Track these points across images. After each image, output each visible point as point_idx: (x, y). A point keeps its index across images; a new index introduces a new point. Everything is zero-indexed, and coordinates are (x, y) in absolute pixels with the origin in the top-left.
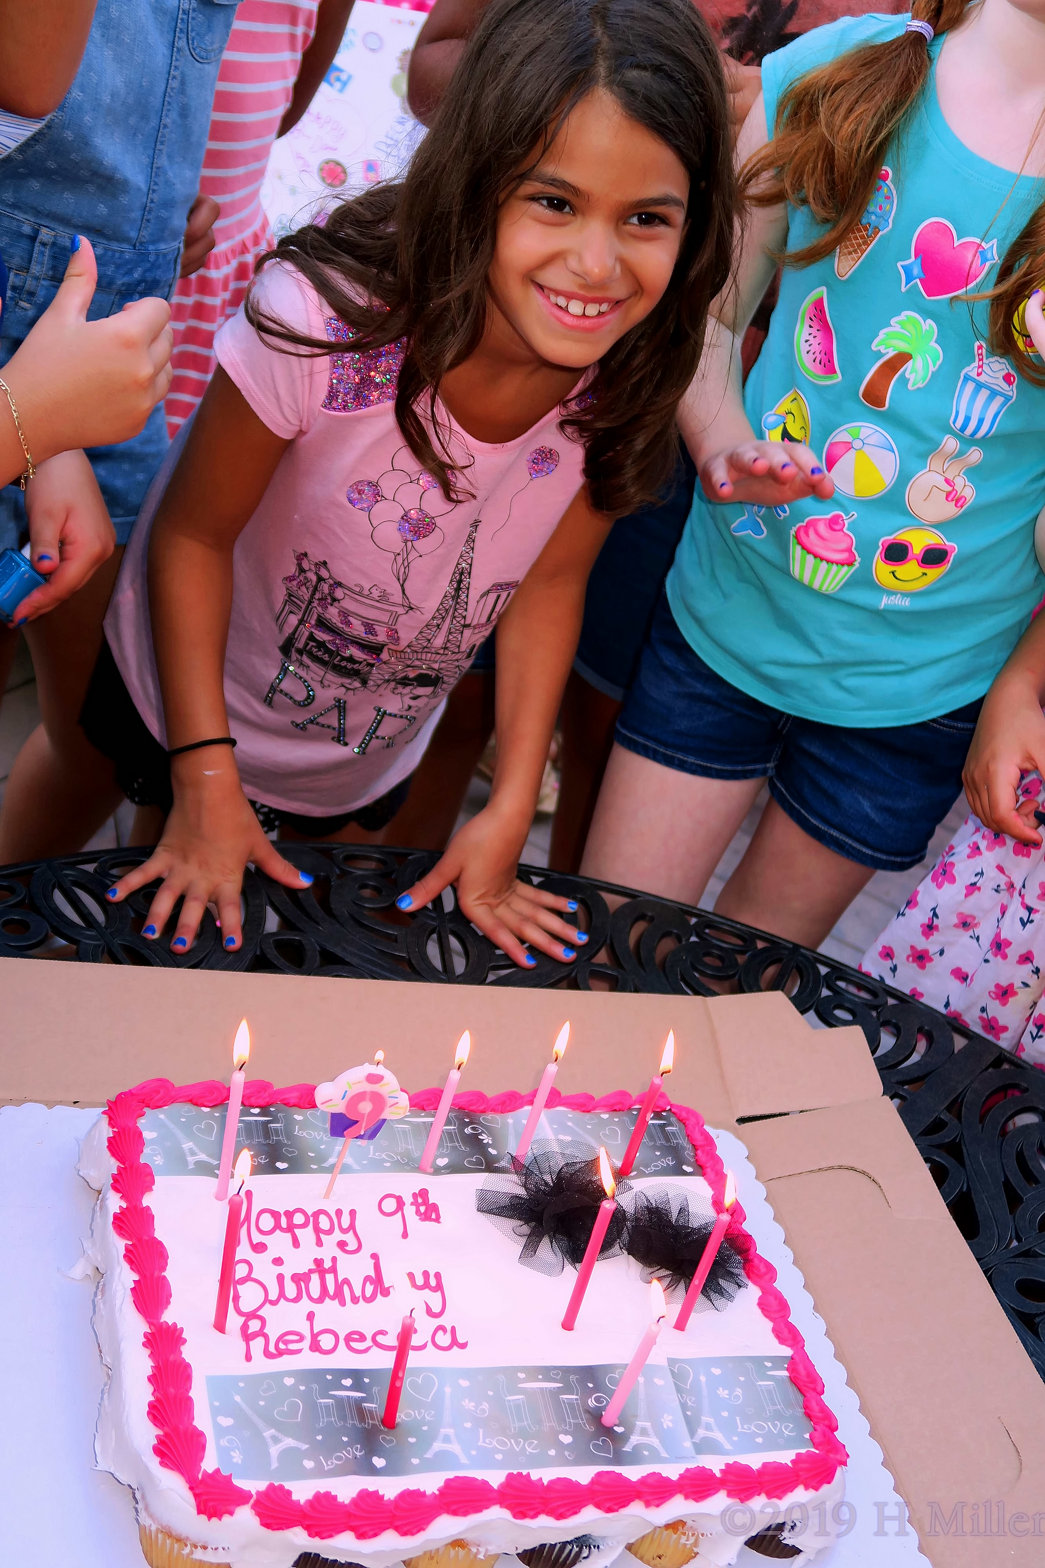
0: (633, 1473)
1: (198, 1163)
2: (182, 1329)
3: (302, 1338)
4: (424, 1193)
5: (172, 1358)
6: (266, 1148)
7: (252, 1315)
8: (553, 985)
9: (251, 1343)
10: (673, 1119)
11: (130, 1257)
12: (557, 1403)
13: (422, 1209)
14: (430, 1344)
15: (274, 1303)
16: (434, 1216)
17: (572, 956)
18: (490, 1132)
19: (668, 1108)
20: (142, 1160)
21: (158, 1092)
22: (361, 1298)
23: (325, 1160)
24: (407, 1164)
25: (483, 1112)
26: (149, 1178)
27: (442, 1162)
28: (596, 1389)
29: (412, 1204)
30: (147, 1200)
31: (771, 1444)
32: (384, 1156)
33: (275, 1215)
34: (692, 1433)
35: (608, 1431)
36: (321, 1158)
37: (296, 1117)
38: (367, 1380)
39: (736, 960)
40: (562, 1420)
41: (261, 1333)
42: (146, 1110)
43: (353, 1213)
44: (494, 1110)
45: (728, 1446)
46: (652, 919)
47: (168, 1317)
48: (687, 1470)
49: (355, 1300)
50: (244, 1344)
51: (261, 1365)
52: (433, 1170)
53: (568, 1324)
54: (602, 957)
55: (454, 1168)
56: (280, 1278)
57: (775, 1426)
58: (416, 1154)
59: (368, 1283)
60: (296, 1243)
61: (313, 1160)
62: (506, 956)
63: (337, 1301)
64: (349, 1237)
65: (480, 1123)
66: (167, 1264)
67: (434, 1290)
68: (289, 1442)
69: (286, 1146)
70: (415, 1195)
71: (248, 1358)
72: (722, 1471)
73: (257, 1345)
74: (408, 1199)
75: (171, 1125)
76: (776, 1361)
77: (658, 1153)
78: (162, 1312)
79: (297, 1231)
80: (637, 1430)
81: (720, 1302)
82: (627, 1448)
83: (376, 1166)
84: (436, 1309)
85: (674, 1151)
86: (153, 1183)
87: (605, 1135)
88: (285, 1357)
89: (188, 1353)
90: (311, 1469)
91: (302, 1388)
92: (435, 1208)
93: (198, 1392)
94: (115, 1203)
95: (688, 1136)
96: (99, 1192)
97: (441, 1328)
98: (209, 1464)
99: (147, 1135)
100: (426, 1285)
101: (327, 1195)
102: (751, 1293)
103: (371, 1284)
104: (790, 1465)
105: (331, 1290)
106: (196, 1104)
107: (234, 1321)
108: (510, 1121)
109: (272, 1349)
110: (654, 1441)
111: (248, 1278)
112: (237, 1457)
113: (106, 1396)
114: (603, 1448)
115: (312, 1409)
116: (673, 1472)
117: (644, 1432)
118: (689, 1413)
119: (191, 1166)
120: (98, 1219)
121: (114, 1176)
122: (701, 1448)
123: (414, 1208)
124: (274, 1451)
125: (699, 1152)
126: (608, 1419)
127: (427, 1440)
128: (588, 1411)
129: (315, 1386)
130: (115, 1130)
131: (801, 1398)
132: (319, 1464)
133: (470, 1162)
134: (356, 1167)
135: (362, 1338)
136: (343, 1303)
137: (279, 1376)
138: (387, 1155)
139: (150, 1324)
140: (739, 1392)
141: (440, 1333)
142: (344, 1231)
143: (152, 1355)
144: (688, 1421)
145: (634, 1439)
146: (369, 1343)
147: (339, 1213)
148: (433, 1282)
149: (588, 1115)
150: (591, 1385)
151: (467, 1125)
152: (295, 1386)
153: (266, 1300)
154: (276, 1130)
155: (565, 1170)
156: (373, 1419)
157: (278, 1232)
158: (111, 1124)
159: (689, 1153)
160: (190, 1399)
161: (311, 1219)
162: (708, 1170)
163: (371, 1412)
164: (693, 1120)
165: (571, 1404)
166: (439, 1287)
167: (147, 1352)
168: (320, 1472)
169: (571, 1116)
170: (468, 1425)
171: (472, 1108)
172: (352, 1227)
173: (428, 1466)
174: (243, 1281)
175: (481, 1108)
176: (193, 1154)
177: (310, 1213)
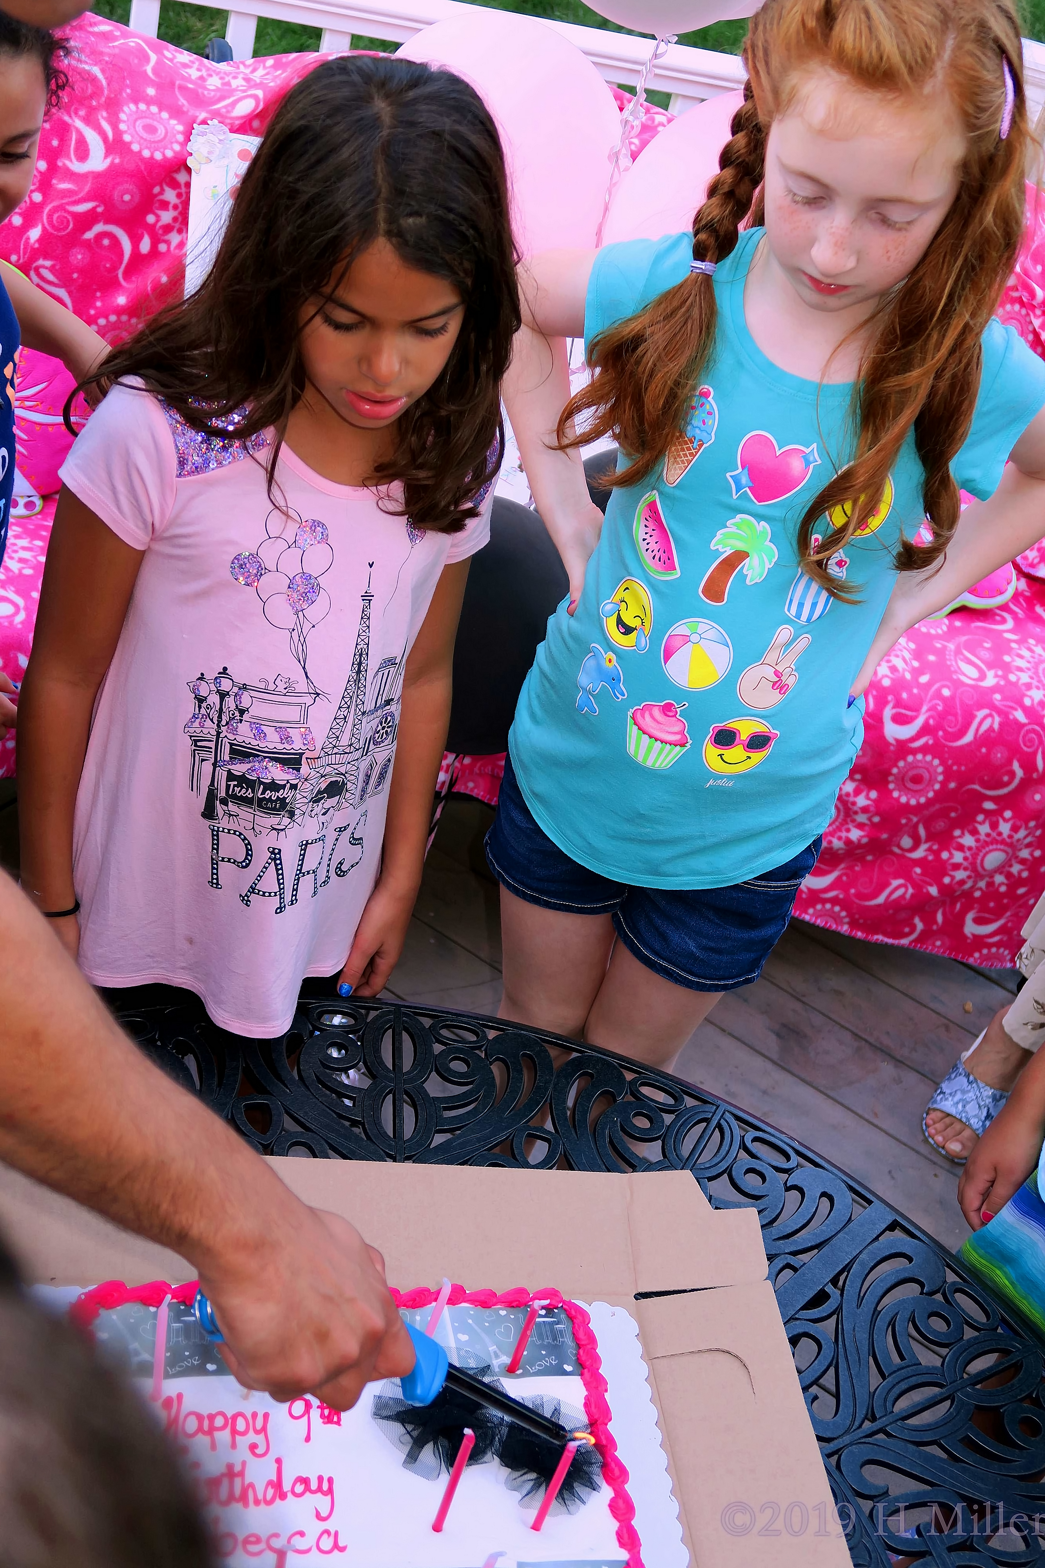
1: (140, 1364)
6: (200, 1349)
10: (563, 1317)
14: (314, 1548)
16: (335, 1419)
19: (561, 1306)
21: (113, 1294)
22: (262, 1501)
33: (200, 1417)
42: (102, 1310)
43: (266, 1416)
44: (405, 1306)
49: (257, 1502)
53: (438, 1526)
59: (269, 1487)
67: (325, 1493)
75: (121, 1326)
76: (612, 1565)
77: (544, 1352)
79: (216, 1434)
81: (573, 1505)
84: (325, 1513)
85: (557, 1350)
87: (500, 1335)
95: (574, 1334)
97: (328, 1532)
100: (319, 1489)
101: (246, 1397)
102: (605, 1492)
103: (272, 1487)
106: (144, 1304)
108: (418, 1315)
119: (134, 1367)
125: (581, 1353)
135: (258, 1540)
141: (325, 1536)
142: (257, 1432)
146: (263, 1545)
147: (255, 1415)
148: (325, 1486)
149: (487, 1312)
159: (572, 1351)
161: (230, 1421)
162: (586, 1369)
164: (580, 1318)
166: (330, 1491)
169: (472, 1313)
172: (264, 1429)
176: (137, 1354)
177: (229, 1415)
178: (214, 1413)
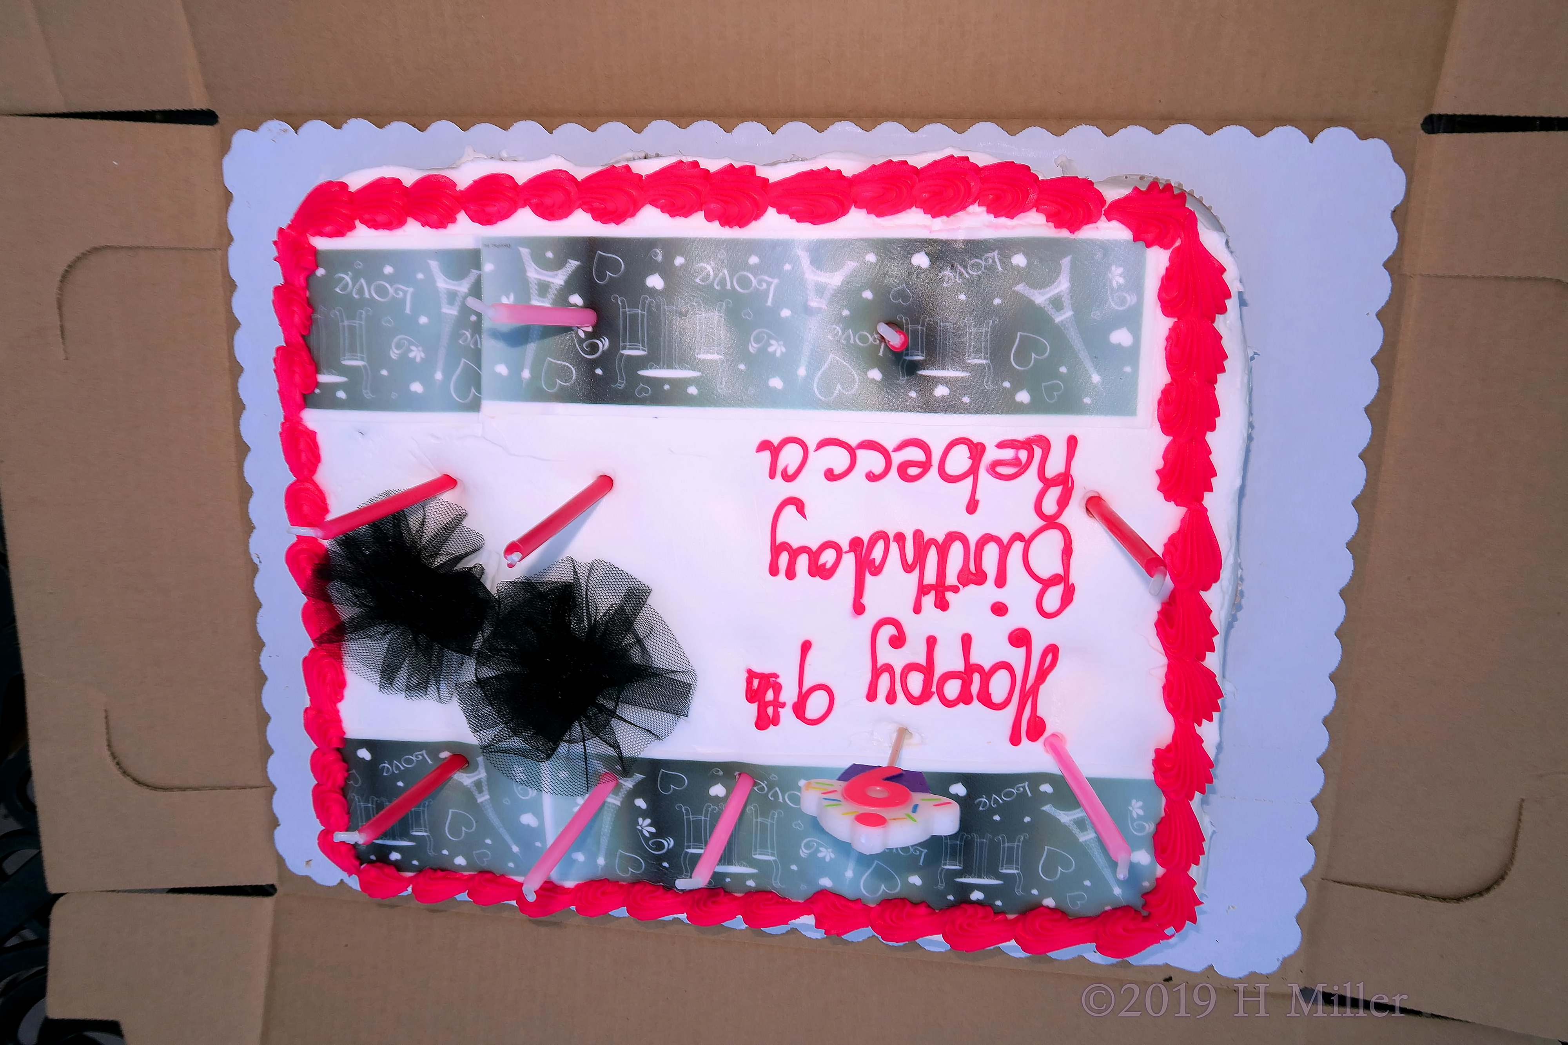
0: (580, 223)
1: (1075, 804)
2: (1159, 489)
3: (993, 469)
11: (1204, 632)
12: (653, 343)
13: (770, 696)
14: (812, 446)
15: (1017, 537)
16: (756, 682)
18: (636, 840)
21: (1120, 932)
22: (892, 539)
26: (1161, 771)
27: (718, 787)
28: (593, 366)
29: (783, 705)
30: (1167, 729)
33: (986, 699)
34: (477, 287)
35: (593, 299)
40: (653, 313)
42: (1139, 901)
43: (871, 699)
44: (620, 883)
47: (1173, 516)
48: (503, 221)
49: (902, 538)
51: (1057, 429)
52: (735, 774)
53: (600, 489)
55: (705, 774)
56: (1001, 581)
59: (877, 562)
60: (966, 641)
63: (928, 537)
64: (885, 651)
65: (648, 858)
67: (784, 546)
68: (1039, 298)
70: (775, 719)
71: (1072, 445)
72: (454, 219)
73: (1054, 467)
75: (1107, 874)
76: (328, 401)
77: (400, 785)
78: (1181, 524)
79: (961, 666)
82: (573, 264)
84: (789, 512)
86: (1156, 762)
88: (1022, 438)
89: (1157, 447)
90: (1017, 253)
91: (1006, 385)
92: (752, 696)
94: (1212, 735)
95: (348, 813)
97: (788, 478)
98: (1160, 259)
99: (1145, 854)
100: (795, 554)
101: (902, 730)
103: (873, 562)
104: (359, 224)
105: (932, 556)
106: (1060, 911)
108: (601, 861)
109: (1038, 454)
110: (534, 273)
111: (1046, 585)
112: (1117, 273)
116: (522, 220)
123: (783, 698)
124: (1062, 287)
125: (341, 784)
126: (588, 318)
127: (847, 293)
128: (612, 331)
130: (1186, 870)
131: (313, 337)
132: (1005, 260)
133: (680, 782)
136: (920, 536)
137: (1035, 407)
139: (1201, 508)
140: (395, 354)
141: (792, 471)
142: (889, 668)
146: (898, 459)
147: (891, 698)
148: (784, 560)
151: (668, 855)
152: (1015, 388)
153: (1028, 543)
157: (988, 667)
158: (1192, 884)
161: (934, 688)
162: (336, 747)
165: (634, 340)
166: (777, 549)
168: (1006, 247)
169: (510, 864)
170: (785, 314)
172: (876, 670)
173: (856, 250)
177: (935, 699)
178: (961, 705)
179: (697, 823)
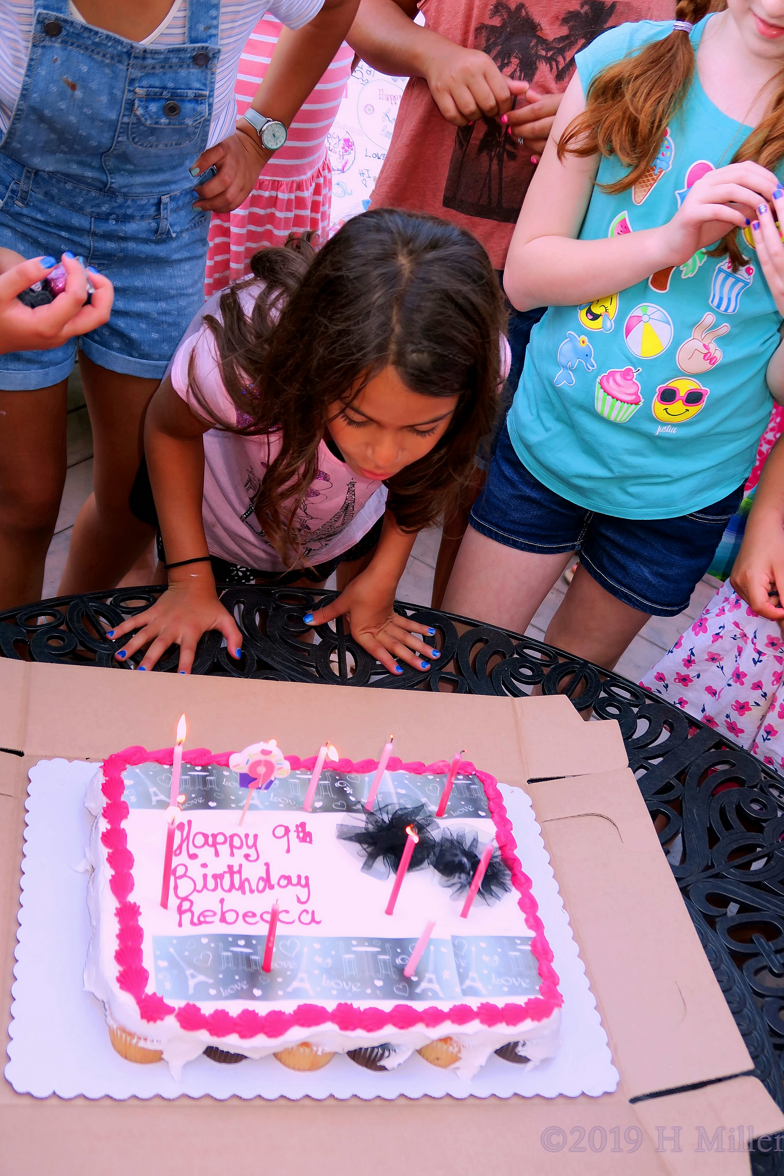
0: (419, 1006)
1: (158, 801)
2: (139, 907)
3: (215, 914)
4: (303, 825)
5: (131, 923)
6: (203, 793)
7: (186, 899)
8: (411, 687)
9: (183, 916)
10: (476, 780)
11: (112, 860)
12: (376, 961)
13: (301, 835)
14: (297, 921)
15: (199, 892)
16: (308, 839)
17: (428, 666)
18: (352, 786)
19: (474, 773)
20: (123, 798)
21: (135, 755)
22: (256, 891)
23: (241, 802)
24: (295, 805)
25: (350, 772)
26: (125, 810)
27: (319, 804)
28: (402, 953)
29: (295, 831)
30: (124, 824)
31: (514, 991)
32: (280, 800)
33: (206, 836)
34: (462, 982)
35: (408, 980)
36: (238, 801)
37: (225, 773)
38: (254, 942)
39: (542, 671)
40: (377, 971)
41: (190, 910)
42: (128, 766)
43: (256, 837)
44: (357, 771)
45: (484, 992)
46: (486, 642)
47: (131, 898)
48: (455, 1006)
49: (252, 891)
50: (178, 917)
51: (188, 930)
52: (311, 810)
53: (389, 911)
54: (450, 667)
55: (326, 809)
56: (205, 876)
57: (517, 980)
58: (302, 799)
59: (261, 881)
60: (217, 854)
61: (233, 801)
62: (382, 666)
63: (240, 892)
64: (252, 852)
65: (346, 780)
66: (133, 865)
67: (304, 886)
68: (201, 978)
69: (216, 791)
70: (297, 826)
71: (180, 925)
72: (478, 1007)
73: (186, 917)
74: (292, 828)
75: (143, 776)
76: (524, 940)
77: (463, 803)
78: (128, 895)
79: (218, 847)
80: (426, 979)
81: (491, 900)
82: (418, 990)
83: (274, 807)
84: (303, 899)
85: (474, 802)
86: (128, 813)
87: (429, 790)
88: (203, 925)
89: (142, 921)
90: (214, 996)
91: (213, 945)
92: (309, 834)
93: (147, 947)
94: (104, 825)
95: (485, 792)
96: (96, 817)
97: (307, 911)
98: (150, 989)
99: (127, 782)
100: (299, 883)
101: (240, 824)
102: (514, 895)
103: (263, 881)
104: (523, 1005)
105: (237, 884)
106: (160, 763)
107: (173, 902)
108: (367, 779)
109: (195, 920)
110: (436, 987)
111: (184, 875)
112: (168, 986)
113: (91, 946)
114: (404, 990)
115: (218, 958)
116: (445, 1007)
117: (430, 981)
118: (461, 970)
119: (154, 803)
120: (94, 836)
121: (104, 808)
122: (465, 993)
123: (296, 834)
124: (192, 983)
125: (491, 803)
126: (408, 971)
127: (289, 980)
128: (395, 966)
129: (221, 945)
130: (107, 779)
131: (537, 964)
132: (219, 993)
133: (336, 805)
134: (260, 806)
135: (254, 915)
136: (244, 893)
137: (198, 937)
138: (282, 800)
139: (120, 902)
140: (496, 958)
141: (305, 914)
142: (249, 847)
143: (120, 922)
144: (460, 974)
145: (424, 985)
146: (258, 918)
147: (247, 836)
148: (303, 882)
149: (419, 776)
150: (399, 950)
151: (337, 780)
152: (208, 944)
153: (195, 889)
154: (211, 781)
155: (400, 812)
156: (256, 965)
157: (206, 846)
158: (105, 774)
159: (484, 803)
160: (141, 950)
161: (228, 839)
162: (495, 815)
163: (255, 962)
164: (489, 781)
165: (384, 962)
166: (307, 885)
167: (116, 919)
168: (219, 997)
169: (407, 776)
170: (317, 972)
171: (342, 769)
172: (255, 845)
173: (289, 996)
174: (181, 877)
175: (348, 770)
176: (156, 795)
177: (227, 835)
178: (216, 833)
179: (326, 790)
